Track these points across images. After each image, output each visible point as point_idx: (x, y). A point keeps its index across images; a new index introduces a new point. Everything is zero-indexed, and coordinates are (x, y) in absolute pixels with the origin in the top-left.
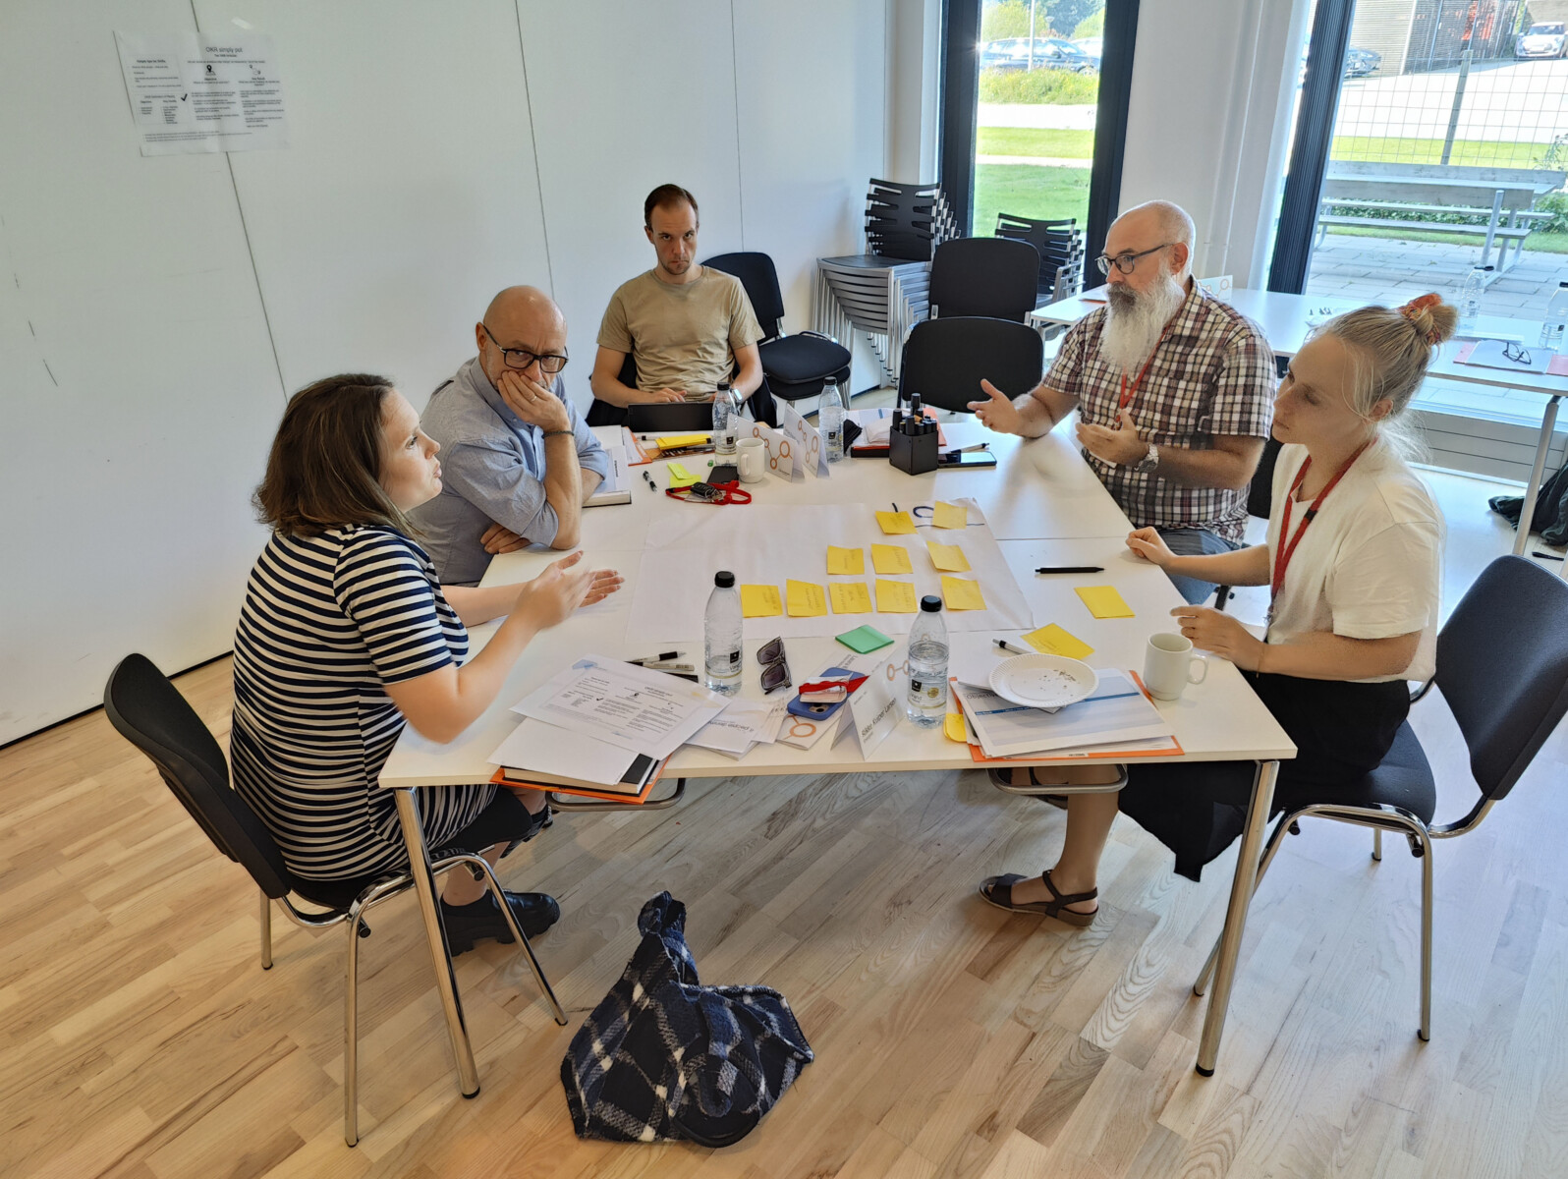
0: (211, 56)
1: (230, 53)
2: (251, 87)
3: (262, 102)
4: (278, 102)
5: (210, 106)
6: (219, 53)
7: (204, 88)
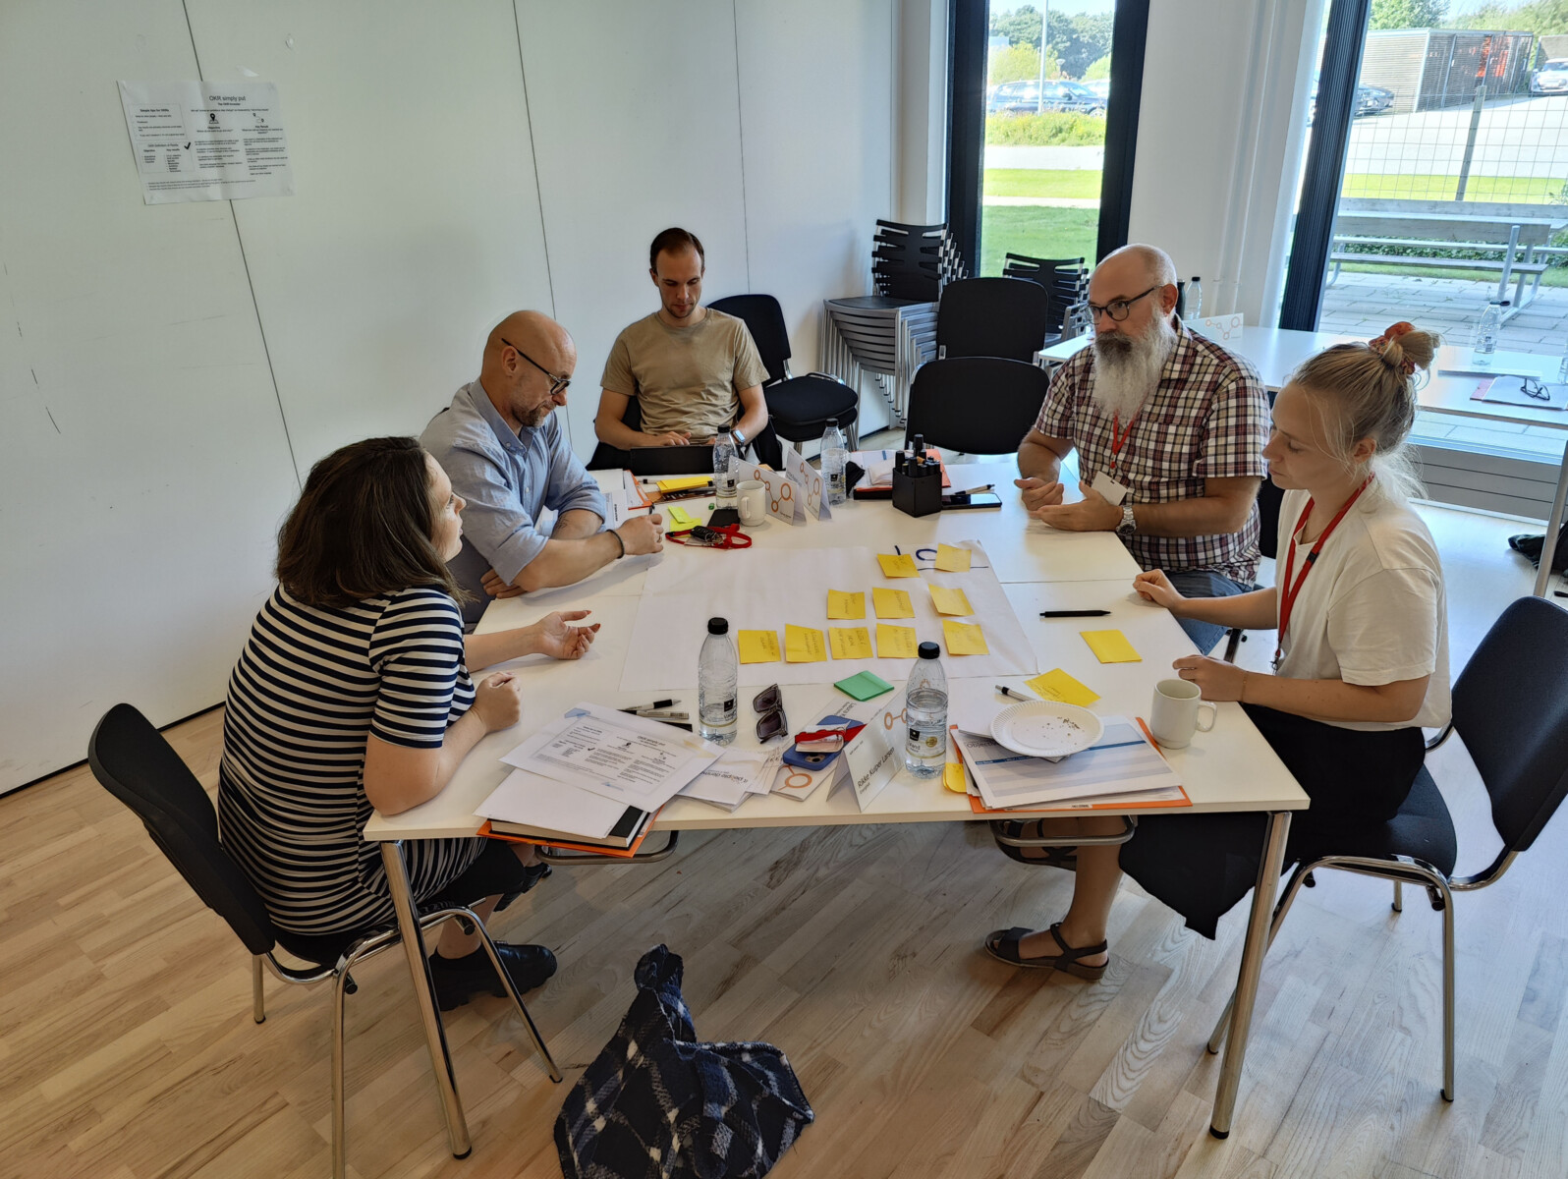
0: (215, 105)
1: (233, 101)
2: (255, 135)
3: (265, 150)
4: (282, 149)
5: (213, 154)
6: (222, 102)
7: (207, 137)
